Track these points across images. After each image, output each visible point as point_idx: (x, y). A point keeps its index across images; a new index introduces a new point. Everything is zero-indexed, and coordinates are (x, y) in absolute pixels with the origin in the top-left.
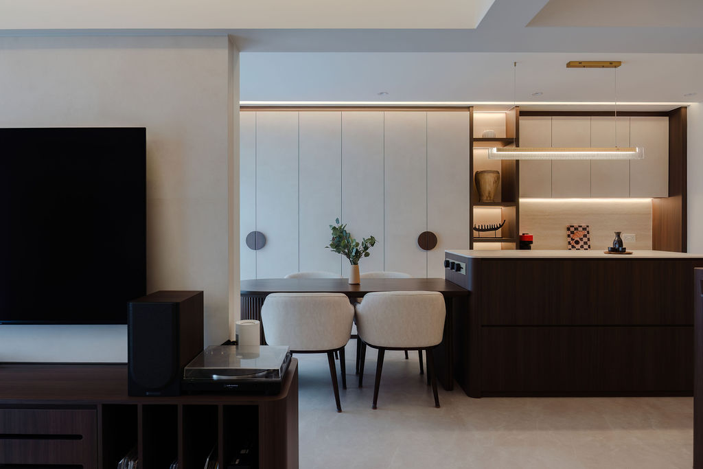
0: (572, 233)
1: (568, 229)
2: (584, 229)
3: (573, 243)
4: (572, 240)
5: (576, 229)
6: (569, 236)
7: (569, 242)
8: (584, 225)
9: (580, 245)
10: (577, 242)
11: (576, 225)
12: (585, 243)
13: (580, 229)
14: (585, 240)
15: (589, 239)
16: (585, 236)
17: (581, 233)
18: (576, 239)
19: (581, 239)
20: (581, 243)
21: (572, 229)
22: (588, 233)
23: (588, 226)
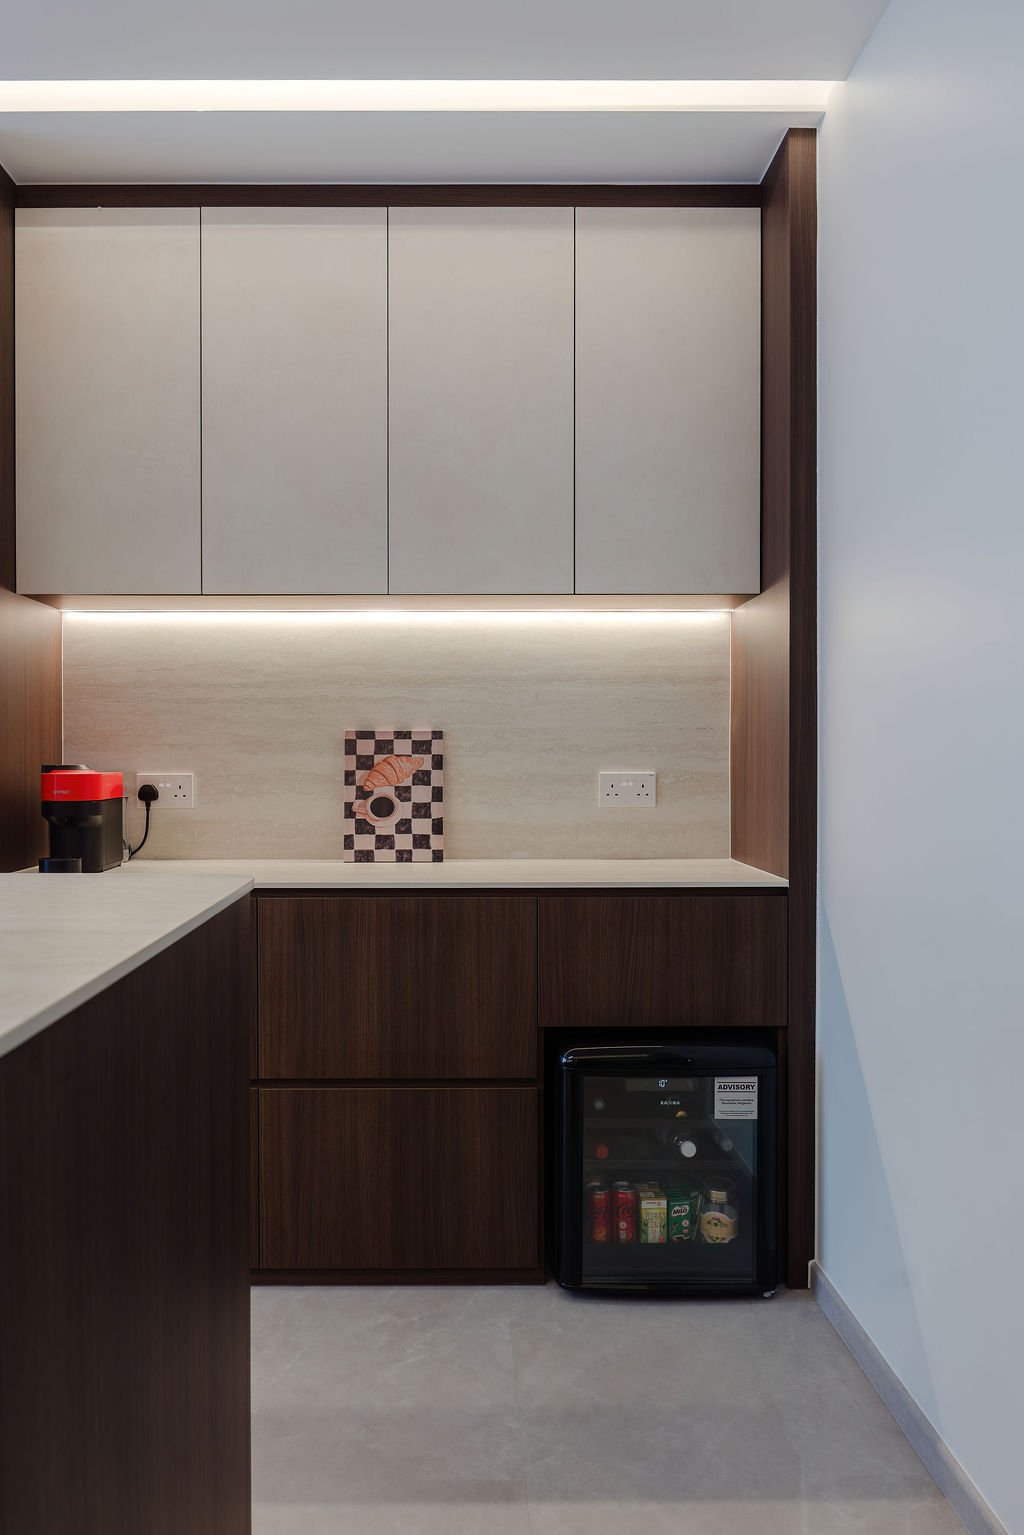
0: (365, 763)
1: (350, 747)
2: (421, 747)
3: (363, 809)
4: (363, 794)
5: (384, 747)
6: (349, 778)
7: (348, 806)
8: (422, 729)
9: (395, 818)
10: (383, 807)
11: (385, 729)
12: (422, 810)
13: (403, 747)
14: (422, 794)
15: (438, 794)
16: (422, 778)
17: (404, 765)
18: (378, 792)
19: (404, 793)
20: (403, 810)
21: (366, 747)
22: (438, 762)
23: (438, 735)
